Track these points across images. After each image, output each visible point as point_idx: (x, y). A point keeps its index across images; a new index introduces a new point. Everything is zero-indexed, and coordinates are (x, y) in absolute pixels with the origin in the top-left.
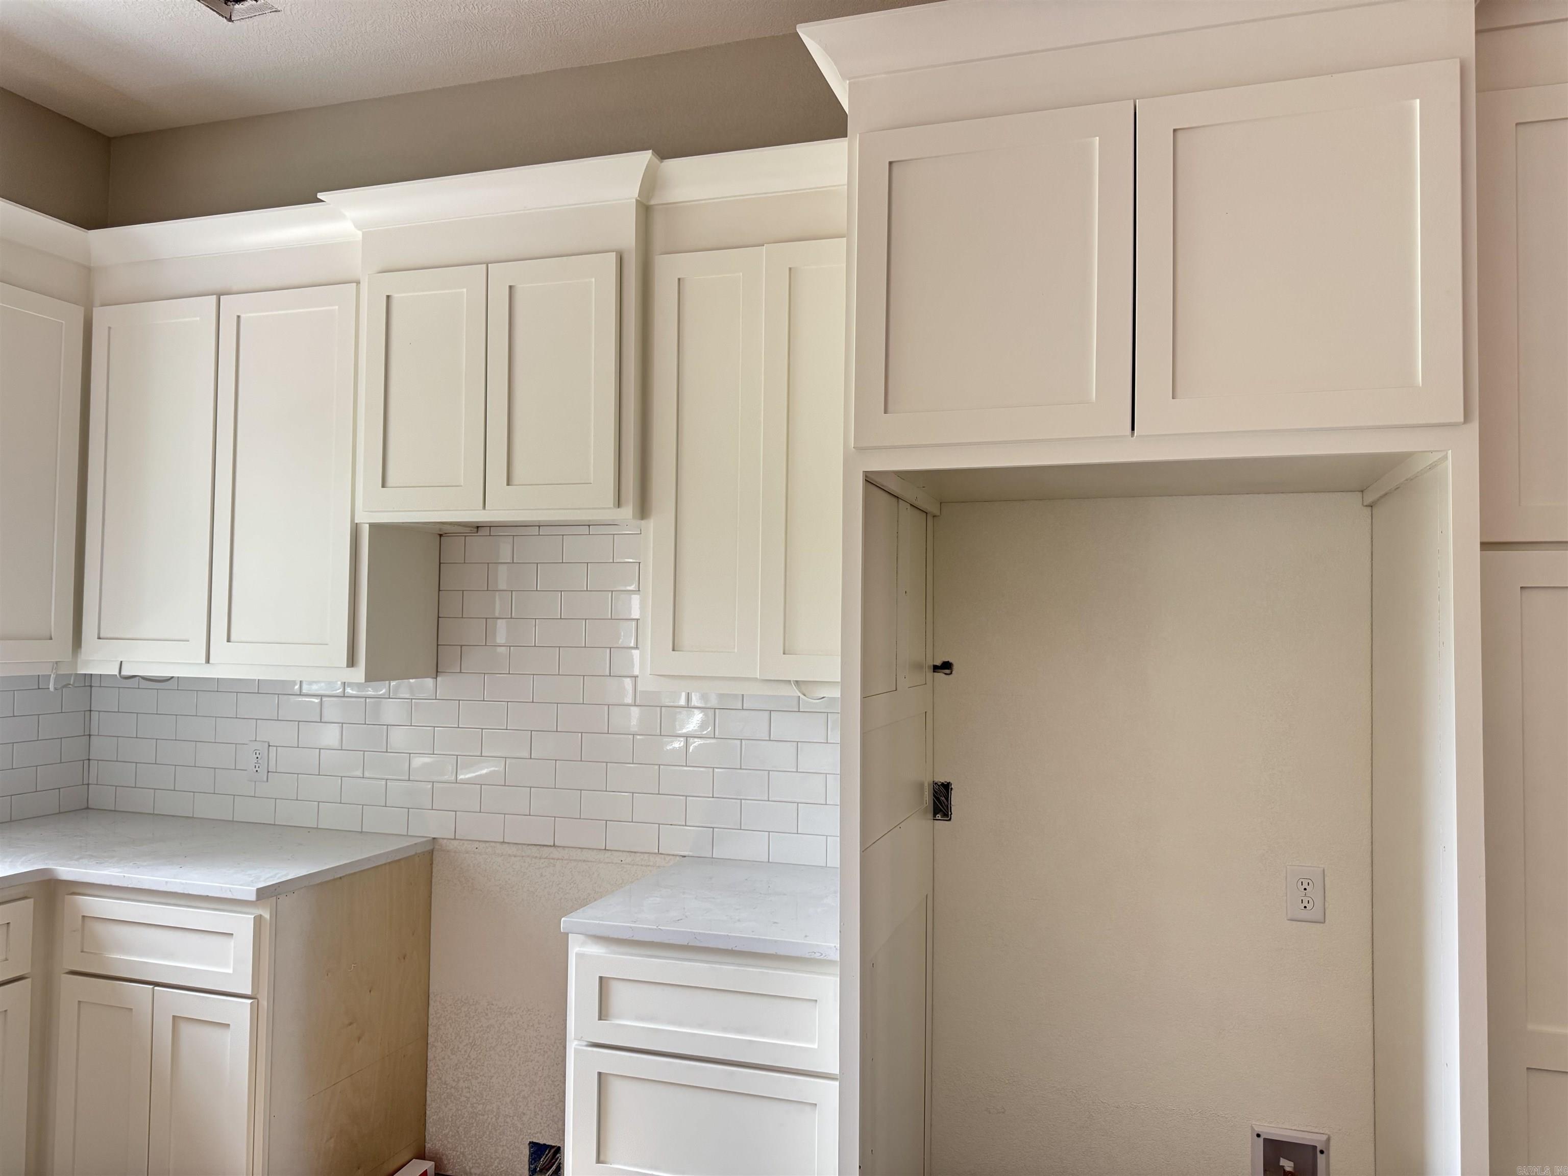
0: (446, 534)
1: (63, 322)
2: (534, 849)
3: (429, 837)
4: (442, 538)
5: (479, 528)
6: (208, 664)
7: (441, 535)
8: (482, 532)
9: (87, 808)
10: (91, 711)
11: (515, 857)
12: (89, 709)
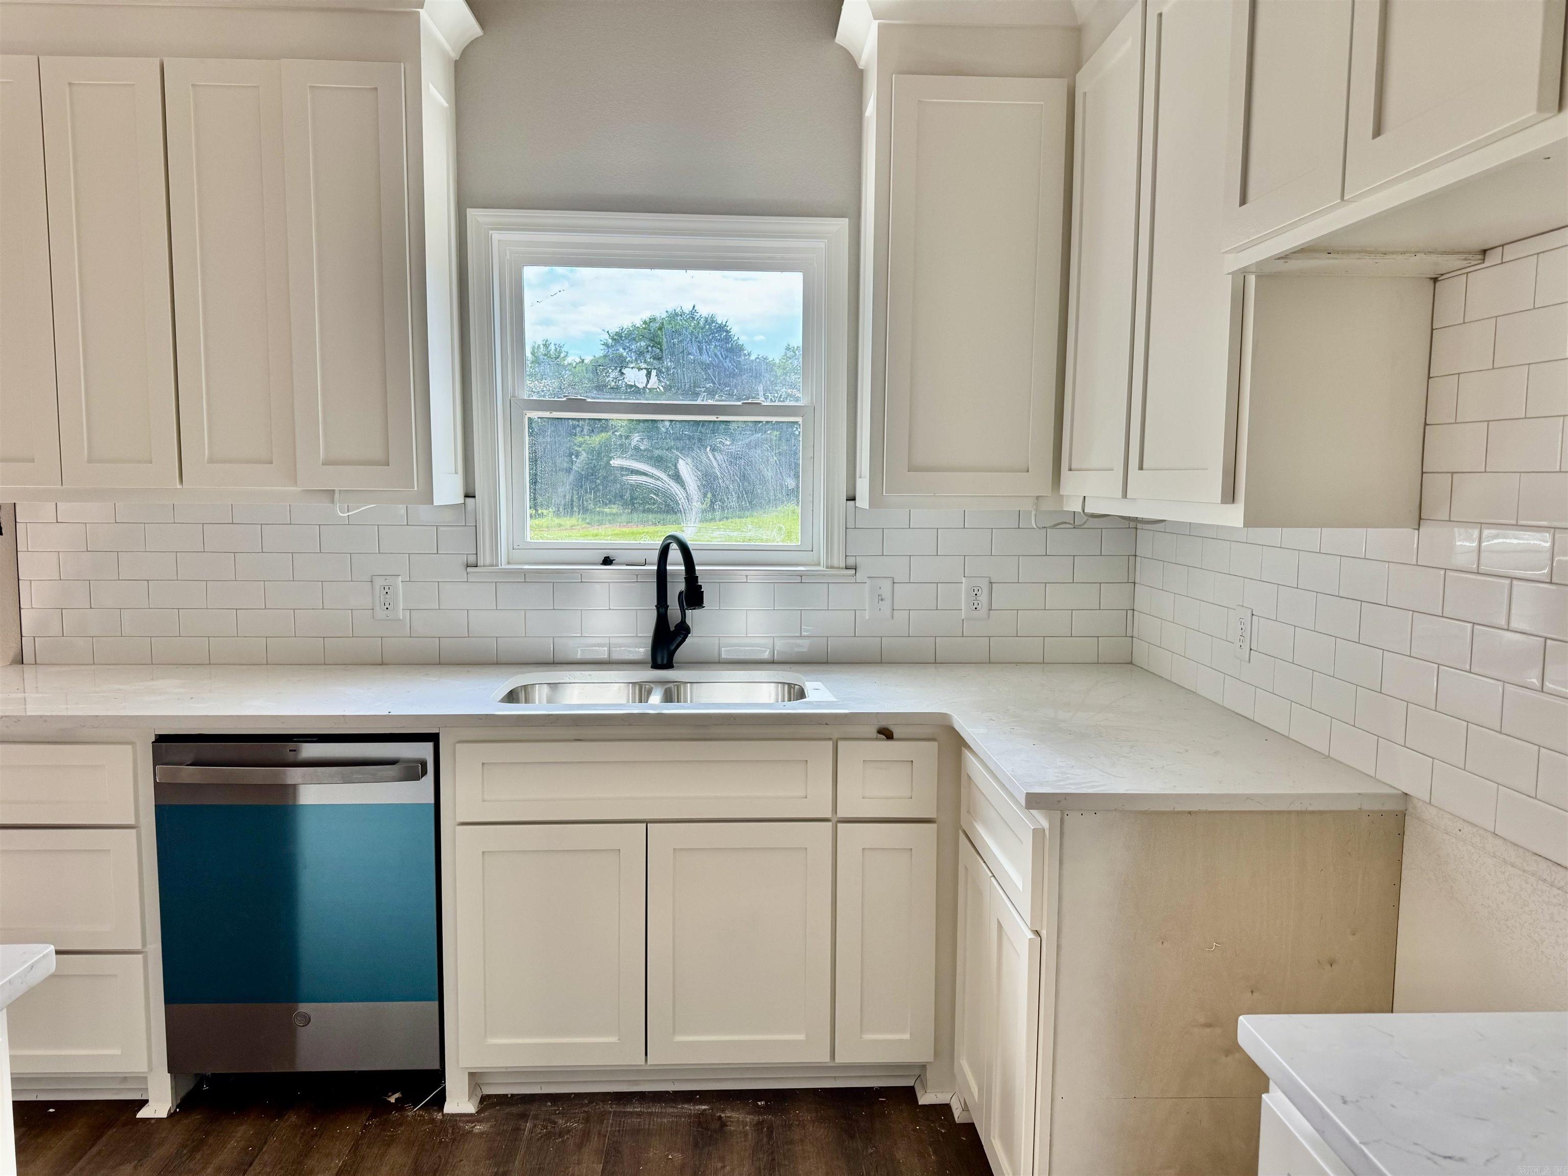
0: (1442, 275)
1: (1043, 103)
2: (1543, 864)
3: (1399, 790)
4: (1438, 284)
5: (1488, 252)
6: (1126, 499)
7: (1435, 280)
8: (1493, 258)
9: (1131, 663)
10: (1136, 556)
11: (1513, 866)
12: (1134, 554)
